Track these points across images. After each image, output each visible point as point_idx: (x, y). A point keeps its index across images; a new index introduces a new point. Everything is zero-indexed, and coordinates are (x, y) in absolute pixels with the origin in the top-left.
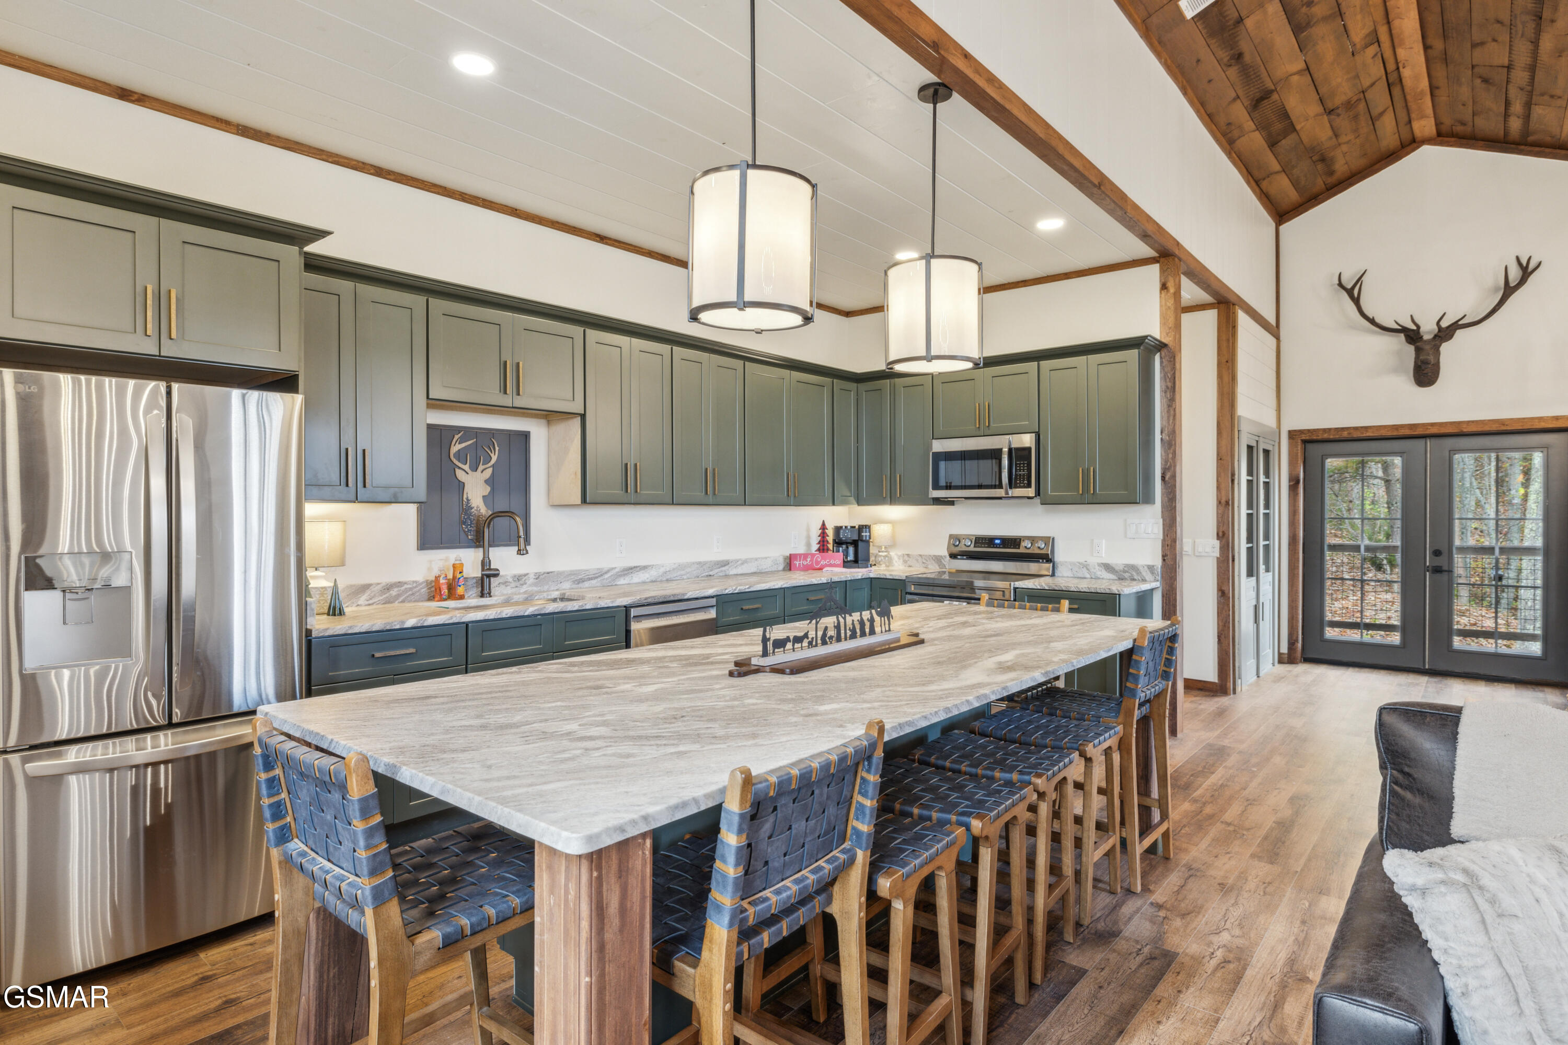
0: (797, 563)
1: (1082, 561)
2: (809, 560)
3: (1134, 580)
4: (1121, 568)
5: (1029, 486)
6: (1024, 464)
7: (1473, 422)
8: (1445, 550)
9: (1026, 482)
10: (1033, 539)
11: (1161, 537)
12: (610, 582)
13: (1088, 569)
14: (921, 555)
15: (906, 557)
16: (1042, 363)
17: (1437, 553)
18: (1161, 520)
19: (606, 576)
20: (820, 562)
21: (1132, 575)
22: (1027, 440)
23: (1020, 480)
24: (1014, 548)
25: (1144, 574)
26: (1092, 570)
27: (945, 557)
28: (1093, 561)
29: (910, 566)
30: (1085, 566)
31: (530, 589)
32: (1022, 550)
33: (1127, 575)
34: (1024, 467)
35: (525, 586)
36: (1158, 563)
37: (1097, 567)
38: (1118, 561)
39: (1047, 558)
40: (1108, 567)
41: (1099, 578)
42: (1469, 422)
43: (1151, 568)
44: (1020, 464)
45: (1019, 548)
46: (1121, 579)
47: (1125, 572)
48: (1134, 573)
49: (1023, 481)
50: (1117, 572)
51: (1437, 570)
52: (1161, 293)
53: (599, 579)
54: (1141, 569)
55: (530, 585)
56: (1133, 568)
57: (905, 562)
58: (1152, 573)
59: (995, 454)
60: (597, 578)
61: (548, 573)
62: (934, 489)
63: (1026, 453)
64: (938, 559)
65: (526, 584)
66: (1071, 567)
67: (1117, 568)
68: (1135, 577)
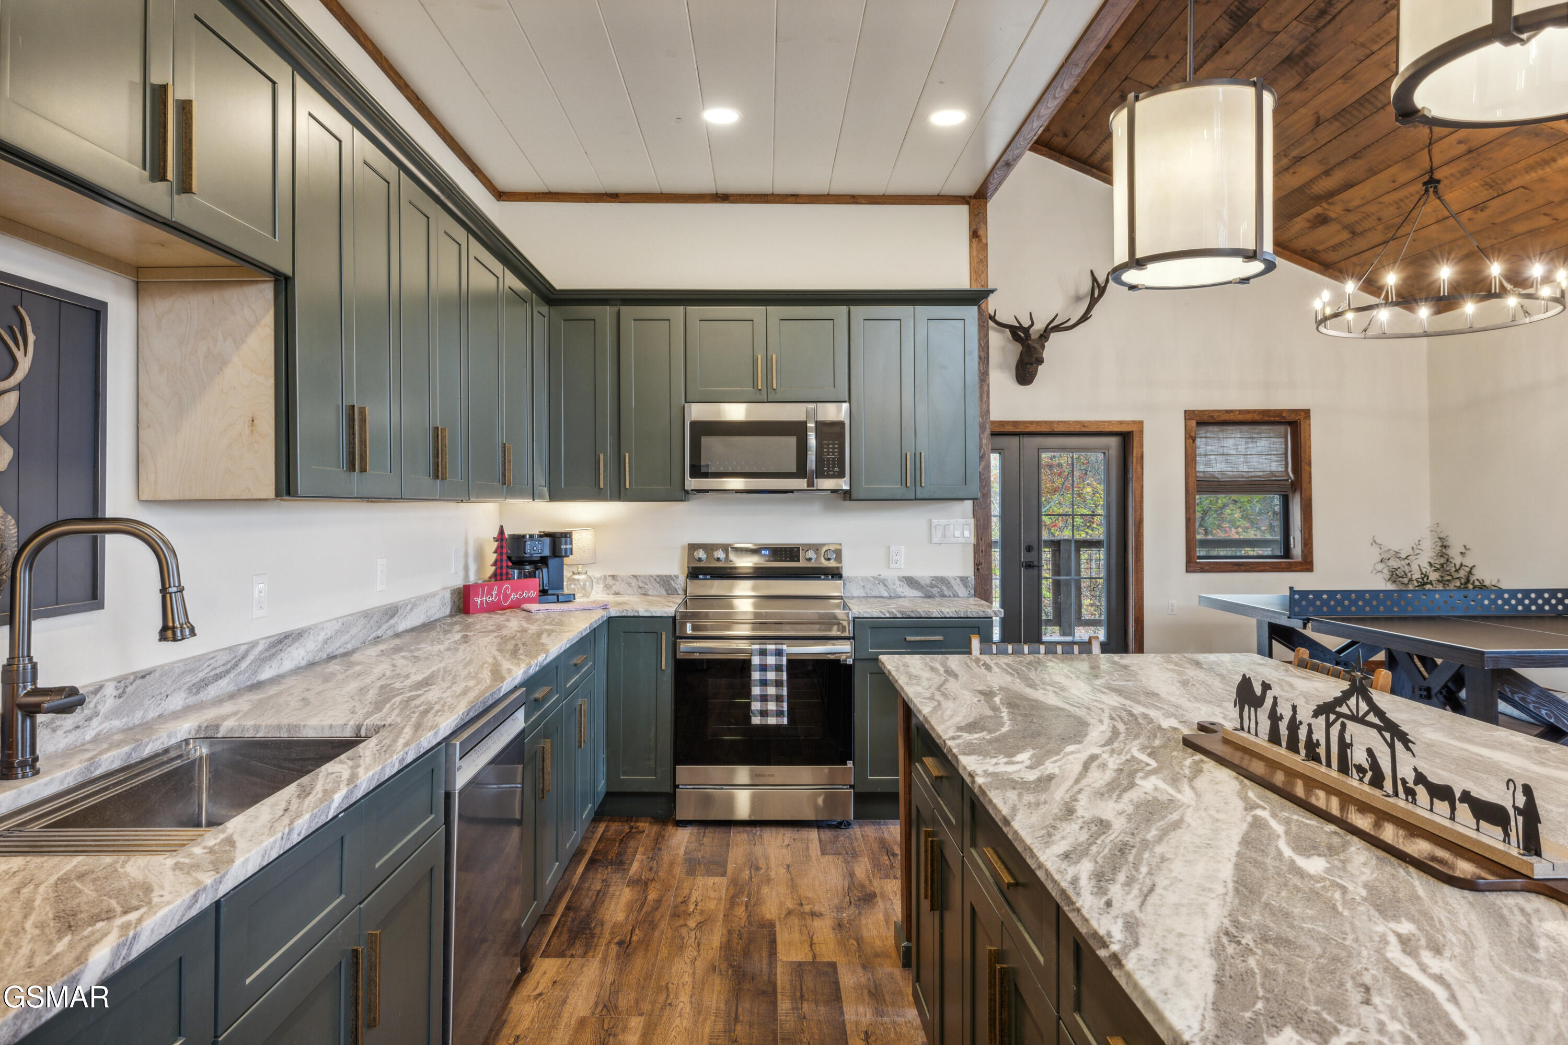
0: (479, 600)
1: (876, 575)
2: (494, 593)
3: (944, 596)
4: (928, 582)
5: (841, 475)
6: (834, 444)
7: (1062, 422)
8: (1035, 546)
9: (837, 469)
10: (816, 548)
11: (973, 540)
12: (249, 678)
13: (886, 586)
14: (635, 576)
15: (610, 581)
16: (854, 309)
17: (1029, 549)
18: (972, 521)
19: (244, 665)
20: (510, 595)
21: (942, 590)
22: (835, 412)
23: (828, 467)
24: (792, 560)
25: (956, 588)
26: (891, 586)
27: (677, 577)
28: (891, 574)
29: (617, 594)
30: (883, 582)
31: (107, 726)
32: (802, 564)
33: (935, 591)
34: (834, 448)
35: (95, 722)
36: (969, 572)
37: (898, 583)
38: (924, 573)
39: (836, 574)
40: (911, 582)
41: (901, 597)
42: (1059, 422)
43: (964, 580)
44: (828, 444)
45: (798, 561)
46: (929, 596)
47: (932, 586)
48: (944, 588)
49: (834, 467)
50: (923, 587)
51: (1029, 566)
52: (971, 241)
53: (232, 675)
54: (953, 582)
55: (107, 718)
56: (943, 581)
57: (608, 587)
58: (966, 586)
59: (797, 429)
60: (228, 672)
61: (143, 677)
62: (692, 476)
63: (837, 429)
64: (665, 582)
65: (96, 714)
66: (862, 584)
67: (923, 583)
68: (946, 593)
